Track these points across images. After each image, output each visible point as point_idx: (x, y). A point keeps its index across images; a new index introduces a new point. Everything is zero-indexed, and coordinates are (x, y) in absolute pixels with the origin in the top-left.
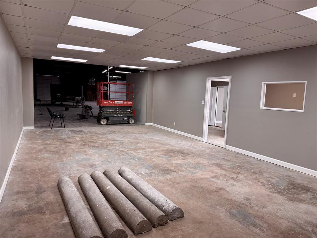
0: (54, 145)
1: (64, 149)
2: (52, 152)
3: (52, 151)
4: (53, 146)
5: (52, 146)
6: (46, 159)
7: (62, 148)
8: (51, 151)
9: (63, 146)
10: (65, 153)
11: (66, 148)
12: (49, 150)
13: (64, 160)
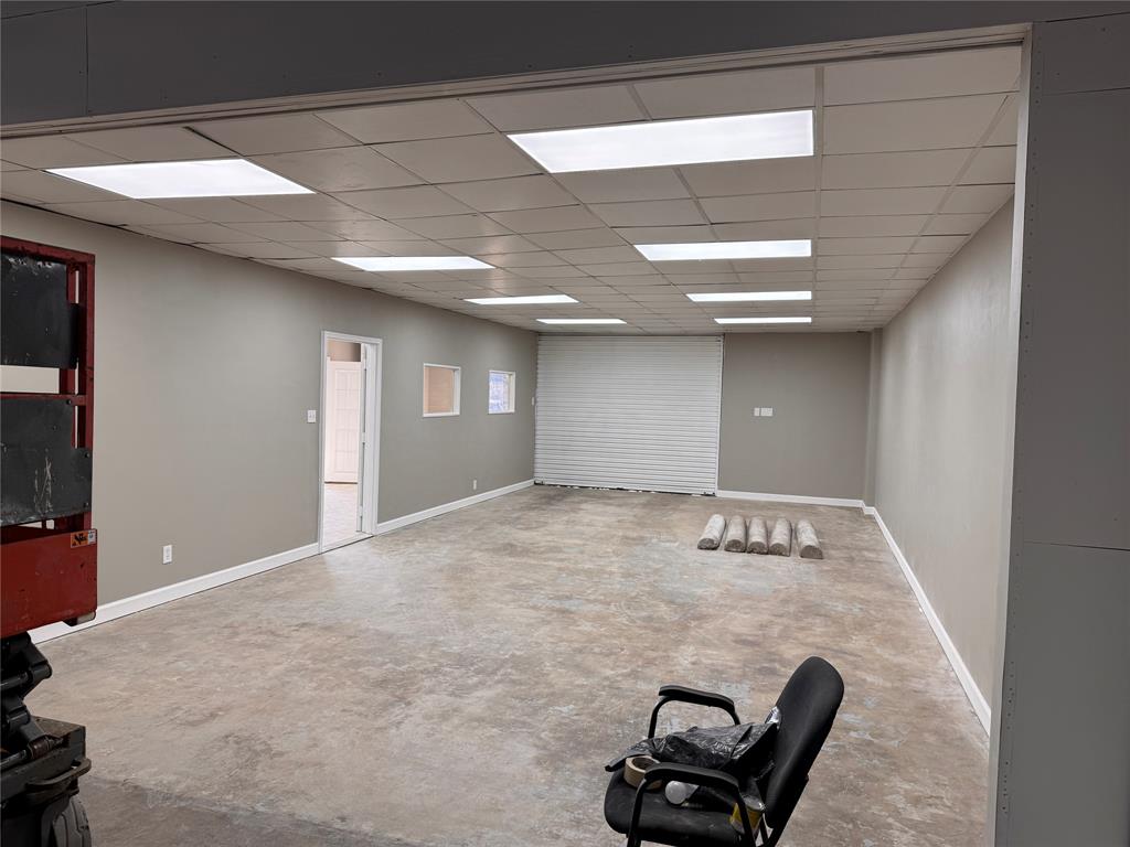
0: (810, 640)
1: (781, 616)
2: (823, 612)
3: (821, 615)
4: (815, 635)
5: (818, 640)
6: (841, 598)
7: (785, 621)
8: (826, 616)
9: (776, 631)
10: (785, 602)
11: (773, 618)
12: (829, 623)
13: (795, 586)
